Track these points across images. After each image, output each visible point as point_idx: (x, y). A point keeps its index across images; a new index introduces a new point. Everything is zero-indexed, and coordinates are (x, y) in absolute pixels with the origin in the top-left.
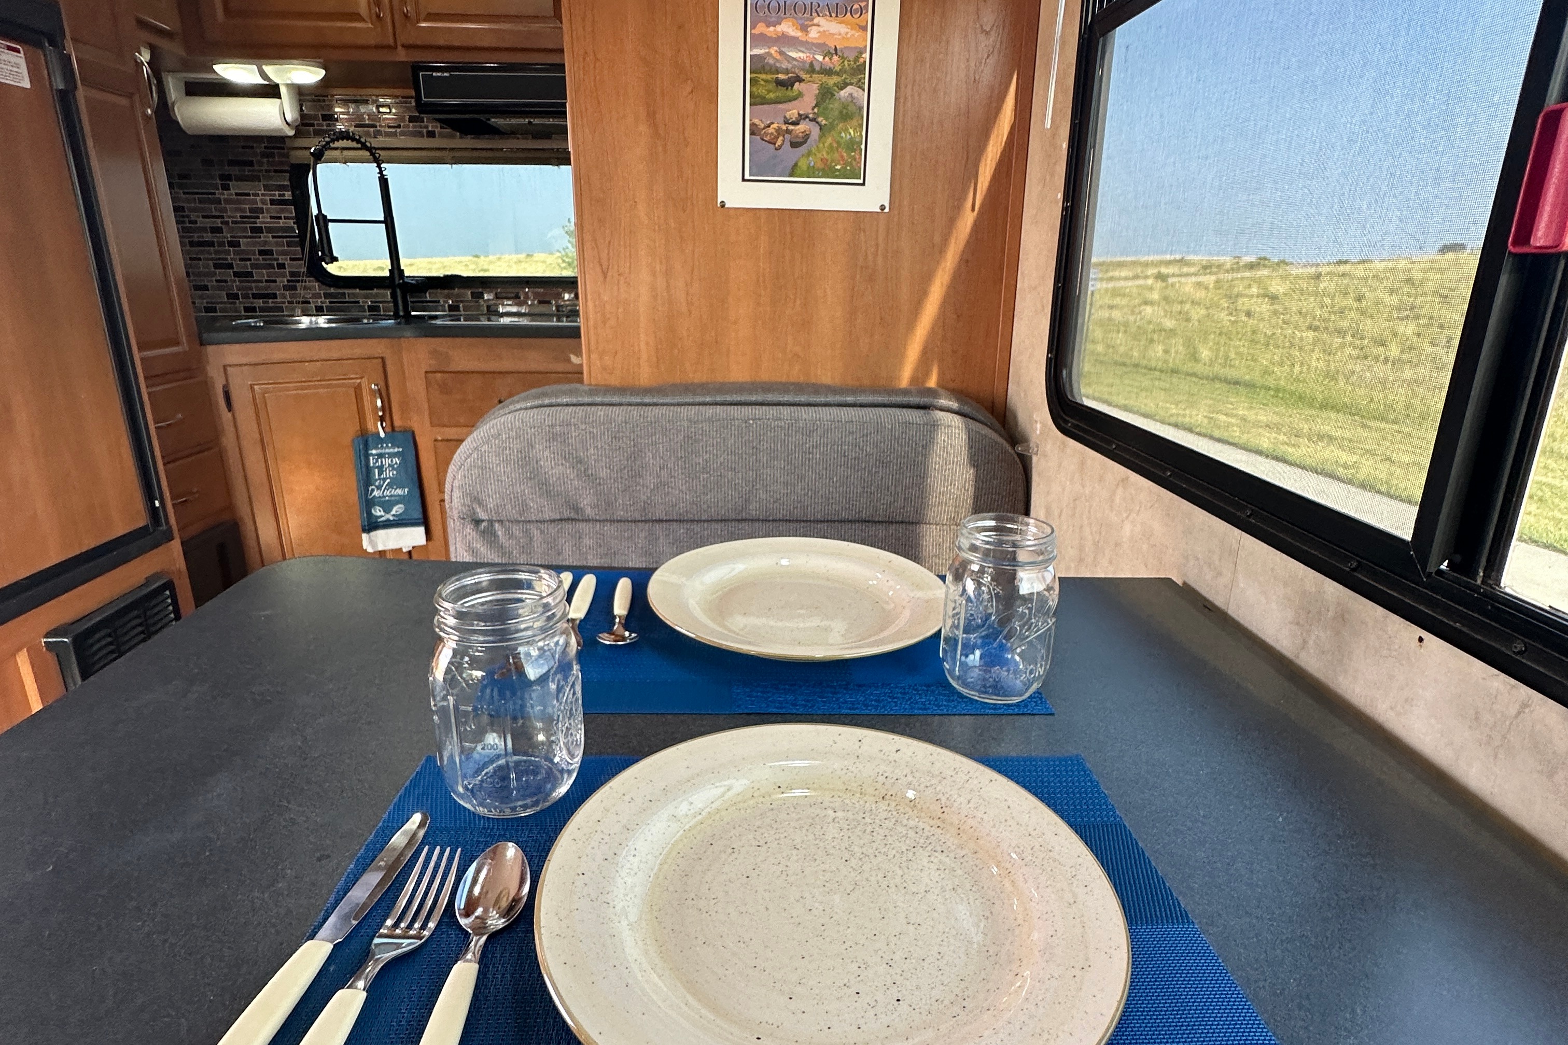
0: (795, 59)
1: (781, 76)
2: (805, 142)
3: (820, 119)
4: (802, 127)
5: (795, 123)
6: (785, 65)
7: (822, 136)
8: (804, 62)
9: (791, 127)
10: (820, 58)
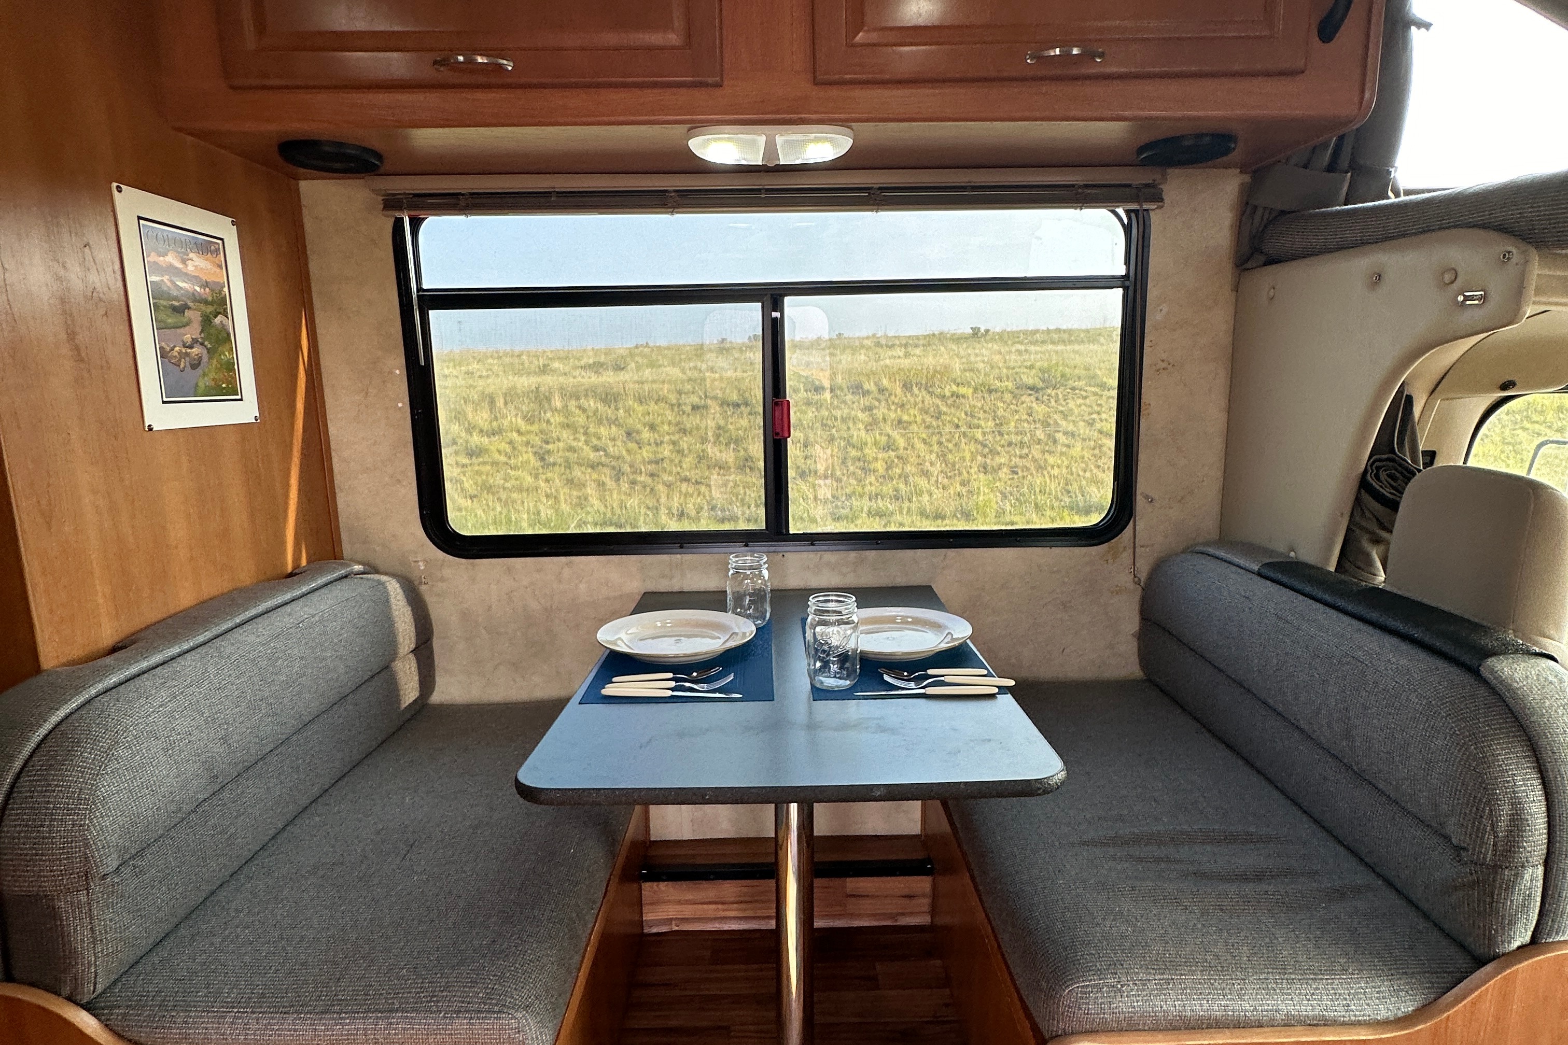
0: (181, 288)
1: (176, 303)
2: (199, 364)
3: (206, 343)
4: (196, 350)
5: (191, 347)
6: (175, 293)
7: (210, 358)
8: (187, 291)
9: (189, 350)
10: (198, 289)
